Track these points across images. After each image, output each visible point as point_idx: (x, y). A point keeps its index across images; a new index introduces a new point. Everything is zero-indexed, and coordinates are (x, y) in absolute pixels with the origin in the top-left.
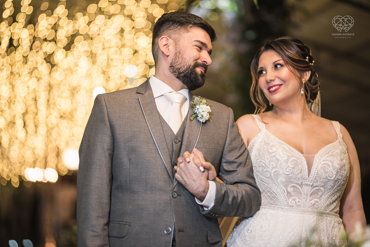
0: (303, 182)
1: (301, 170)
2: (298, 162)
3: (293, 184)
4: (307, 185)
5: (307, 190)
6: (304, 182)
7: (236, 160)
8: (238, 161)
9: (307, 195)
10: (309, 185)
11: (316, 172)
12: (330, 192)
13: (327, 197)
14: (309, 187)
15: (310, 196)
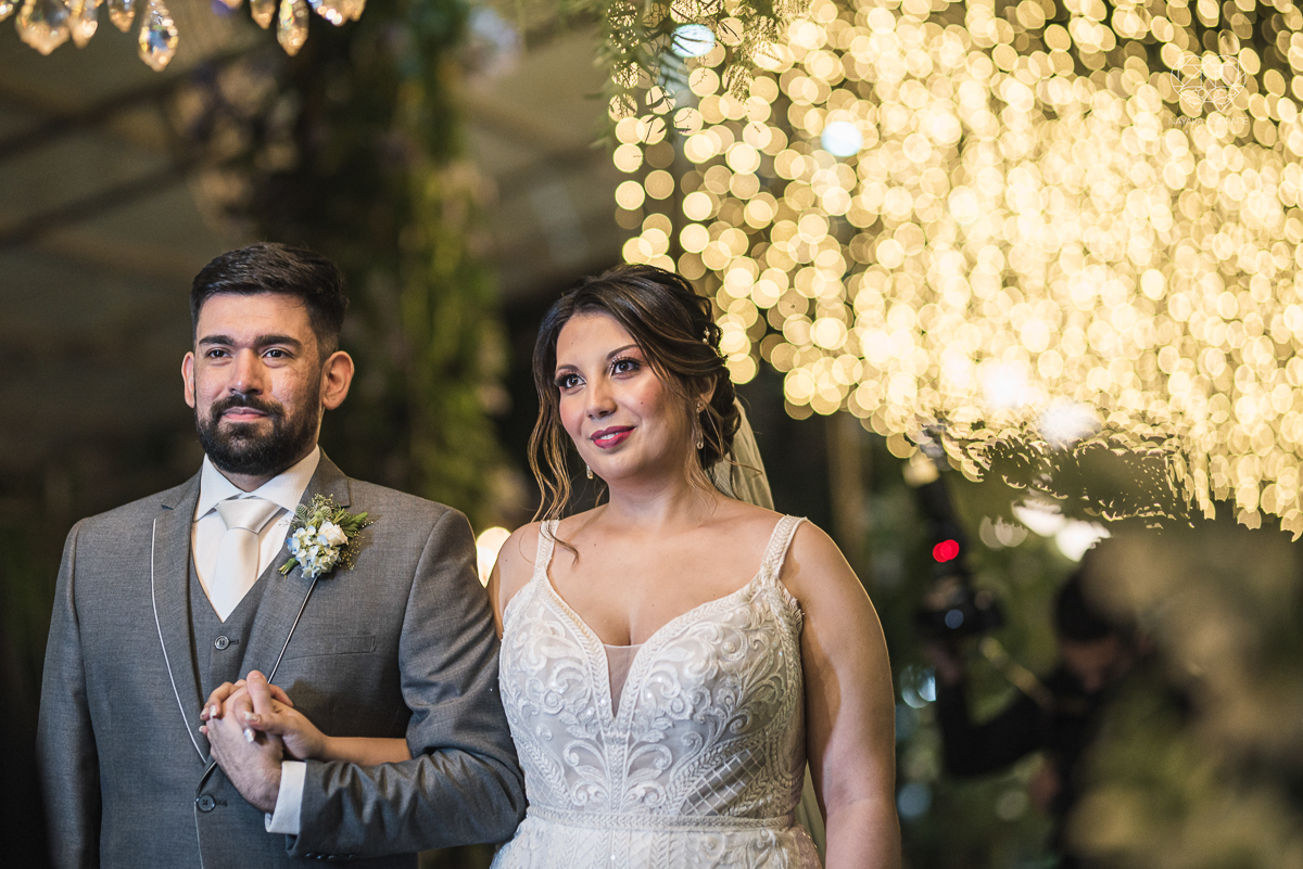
0: (602, 733)
1: (591, 698)
2: (580, 673)
3: (575, 742)
4: (612, 740)
5: (614, 755)
6: (605, 732)
7: (433, 679)
8: (441, 678)
9: (618, 771)
10: (621, 742)
11: (635, 699)
12: (696, 757)
13: (687, 773)
14: (622, 747)
15: (630, 774)
